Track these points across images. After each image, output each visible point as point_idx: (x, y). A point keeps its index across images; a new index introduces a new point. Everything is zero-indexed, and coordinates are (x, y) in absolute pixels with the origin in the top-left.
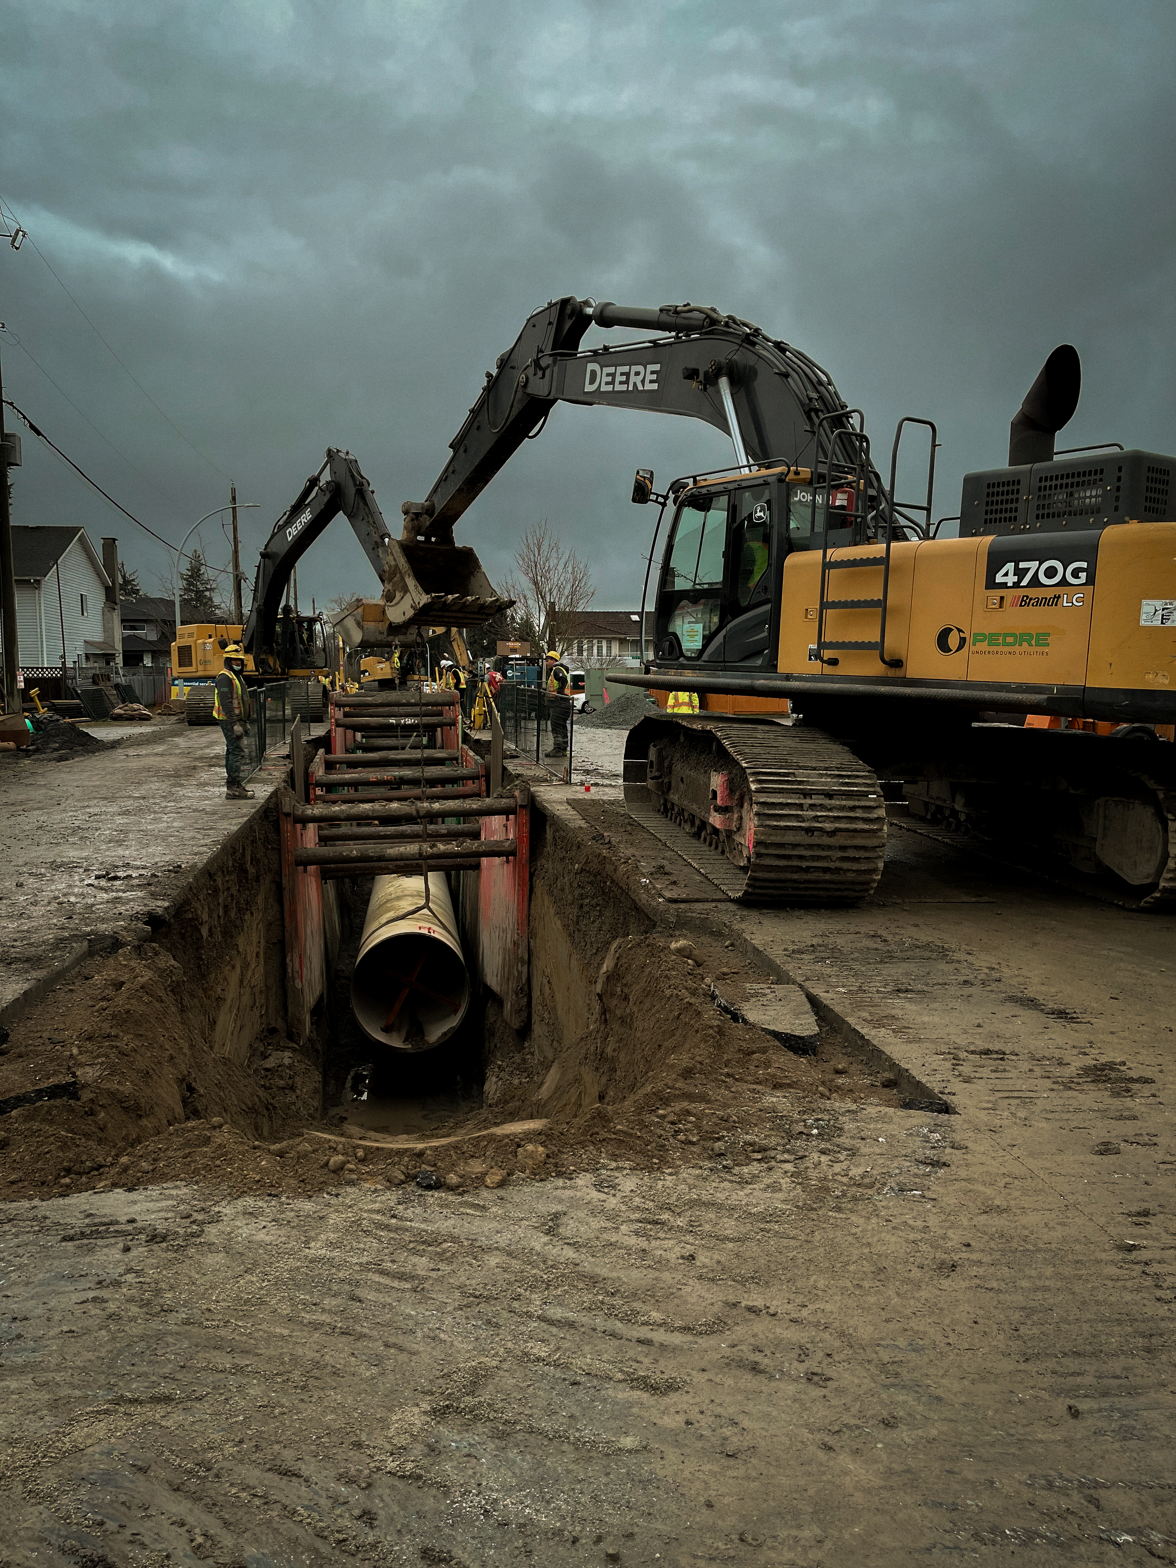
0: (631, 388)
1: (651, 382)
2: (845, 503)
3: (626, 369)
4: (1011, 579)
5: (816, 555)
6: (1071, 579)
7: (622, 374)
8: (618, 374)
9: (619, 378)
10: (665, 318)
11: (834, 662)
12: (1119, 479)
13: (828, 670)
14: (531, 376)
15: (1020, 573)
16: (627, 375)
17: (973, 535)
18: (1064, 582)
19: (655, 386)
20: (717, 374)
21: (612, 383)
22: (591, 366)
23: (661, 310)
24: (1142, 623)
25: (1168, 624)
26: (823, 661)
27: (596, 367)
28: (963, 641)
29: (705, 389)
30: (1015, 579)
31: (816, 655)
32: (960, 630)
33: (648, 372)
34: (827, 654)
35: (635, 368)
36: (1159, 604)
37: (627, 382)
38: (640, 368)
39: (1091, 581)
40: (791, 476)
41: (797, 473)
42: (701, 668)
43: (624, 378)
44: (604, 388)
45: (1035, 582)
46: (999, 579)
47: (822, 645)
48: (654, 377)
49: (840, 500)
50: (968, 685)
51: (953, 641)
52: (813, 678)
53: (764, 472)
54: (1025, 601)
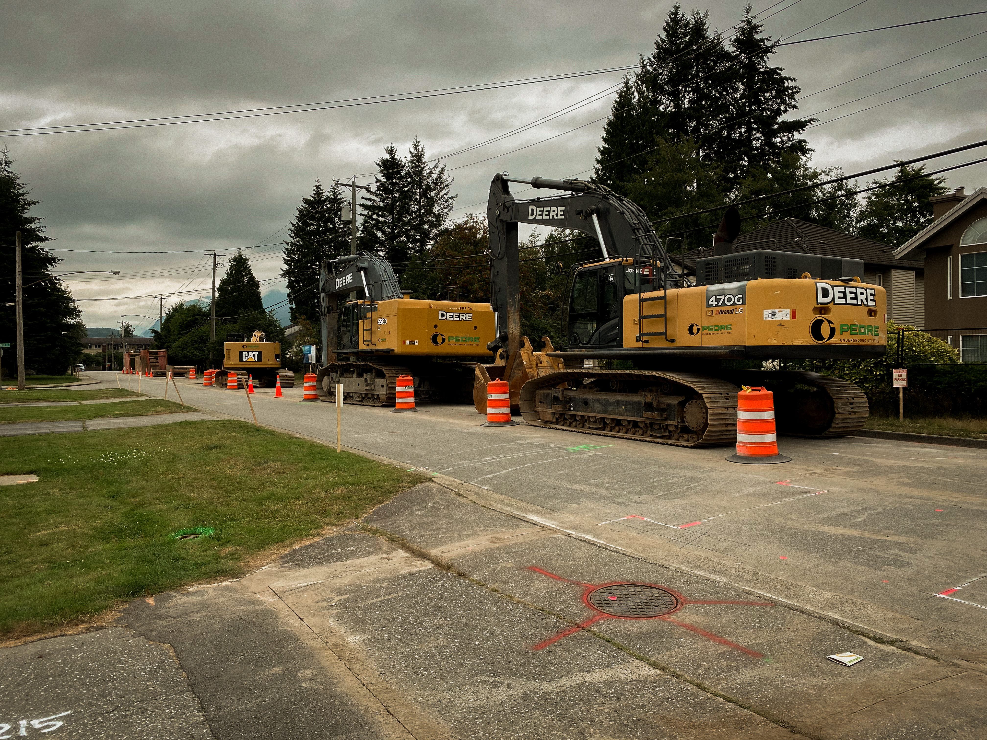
0: (551, 218)
1: (561, 215)
2: (648, 273)
3: (548, 209)
4: (715, 303)
5: (636, 296)
6: (737, 302)
7: (547, 211)
8: (545, 211)
9: (545, 213)
10: (566, 185)
11: (647, 342)
12: (754, 262)
13: (645, 345)
14: (501, 211)
15: (718, 300)
16: (549, 211)
17: (702, 285)
18: (734, 304)
19: (563, 217)
20: (592, 214)
21: (542, 215)
22: (531, 207)
23: (564, 182)
24: (764, 319)
25: (774, 319)
26: (642, 342)
27: (534, 207)
28: (698, 330)
29: (586, 219)
30: (716, 303)
31: (639, 339)
32: (697, 325)
33: (559, 210)
34: (644, 338)
35: (552, 209)
36: (770, 311)
37: (549, 215)
38: (555, 209)
39: (744, 303)
40: (624, 262)
41: (627, 261)
42: (590, 348)
43: (547, 213)
44: (538, 217)
45: (724, 303)
46: (710, 303)
47: (641, 335)
48: (562, 213)
49: (647, 272)
50: (701, 348)
51: (695, 330)
52: (639, 349)
53: (612, 261)
54: (721, 312)
